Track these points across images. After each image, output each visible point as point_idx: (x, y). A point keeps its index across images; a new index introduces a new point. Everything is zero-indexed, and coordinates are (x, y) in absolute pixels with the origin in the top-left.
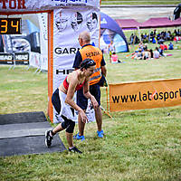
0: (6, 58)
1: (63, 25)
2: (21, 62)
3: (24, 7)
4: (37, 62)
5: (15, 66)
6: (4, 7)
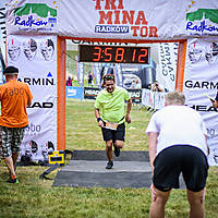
1: (197, 56)
4: (151, 100)
6: (135, 35)
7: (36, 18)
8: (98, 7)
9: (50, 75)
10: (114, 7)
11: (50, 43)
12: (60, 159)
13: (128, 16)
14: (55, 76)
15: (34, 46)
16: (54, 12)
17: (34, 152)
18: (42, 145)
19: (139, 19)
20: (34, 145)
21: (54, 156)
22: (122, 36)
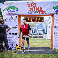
0: (36, 36)
1: (57, 19)
2: (41, 37)
3: (45, 14)
5: (39, 38)
6: (39, 14)
7: (12, 10)
8: (29, 7)
9: (16, 26)
10: (33, 6)
11: (16, 17)
12: (19, 48)
13: (37, 9)
14: (18, 26)
15: (12, 18)
16: (17, 9)
17: (12, 47)
18: (15, 45)
19: (40, 9)
20: (12, 45)
21: (18, 48)
22: (36, 14)
